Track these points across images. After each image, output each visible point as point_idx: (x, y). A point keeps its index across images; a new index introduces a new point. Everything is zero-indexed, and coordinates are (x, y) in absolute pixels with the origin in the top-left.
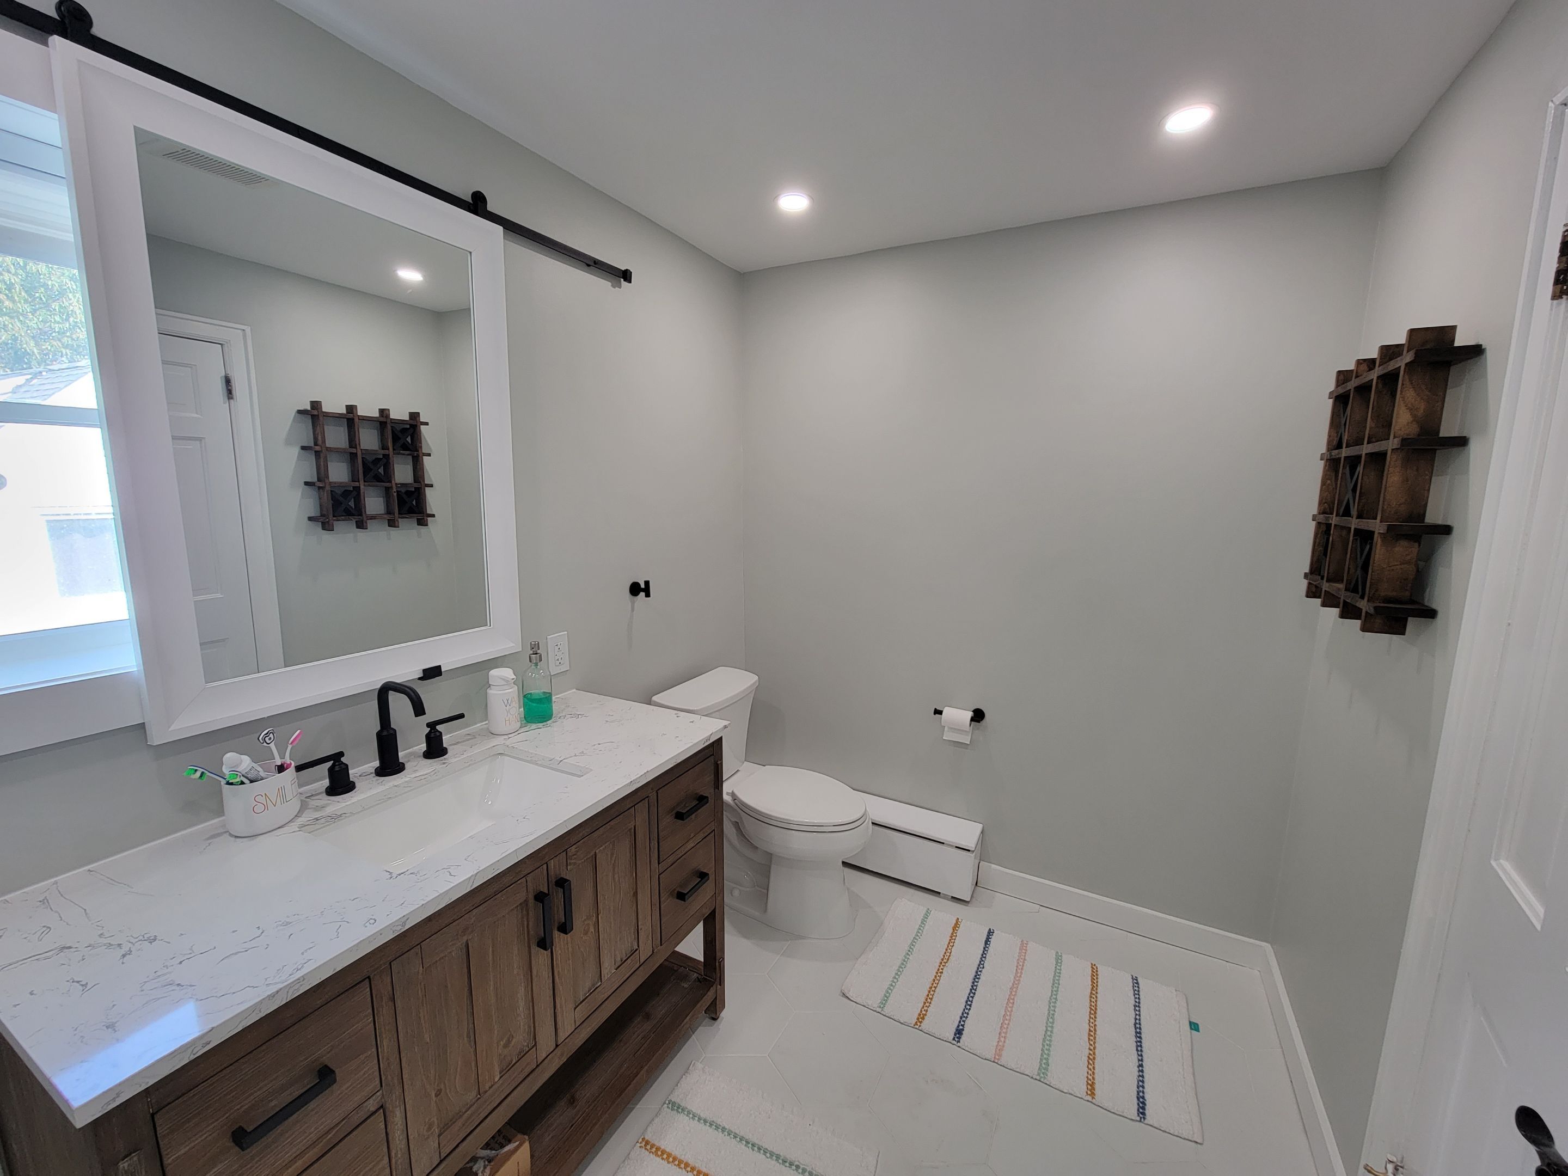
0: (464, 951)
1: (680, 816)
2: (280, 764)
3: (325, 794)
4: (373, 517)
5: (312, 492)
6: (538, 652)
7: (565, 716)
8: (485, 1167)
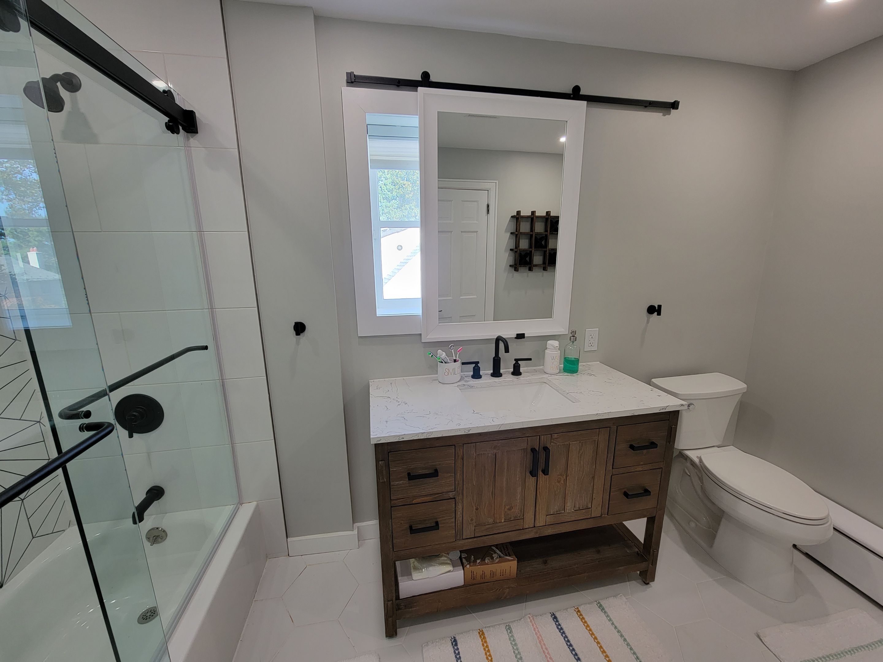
0: (494, 456)
1: (632, 447)
2: (455, 359)
3: (471, 377)
4: (536, 266)
5: (512, 254)
6: (575, 335)
7: (585, 373)
8: (497, 558)
